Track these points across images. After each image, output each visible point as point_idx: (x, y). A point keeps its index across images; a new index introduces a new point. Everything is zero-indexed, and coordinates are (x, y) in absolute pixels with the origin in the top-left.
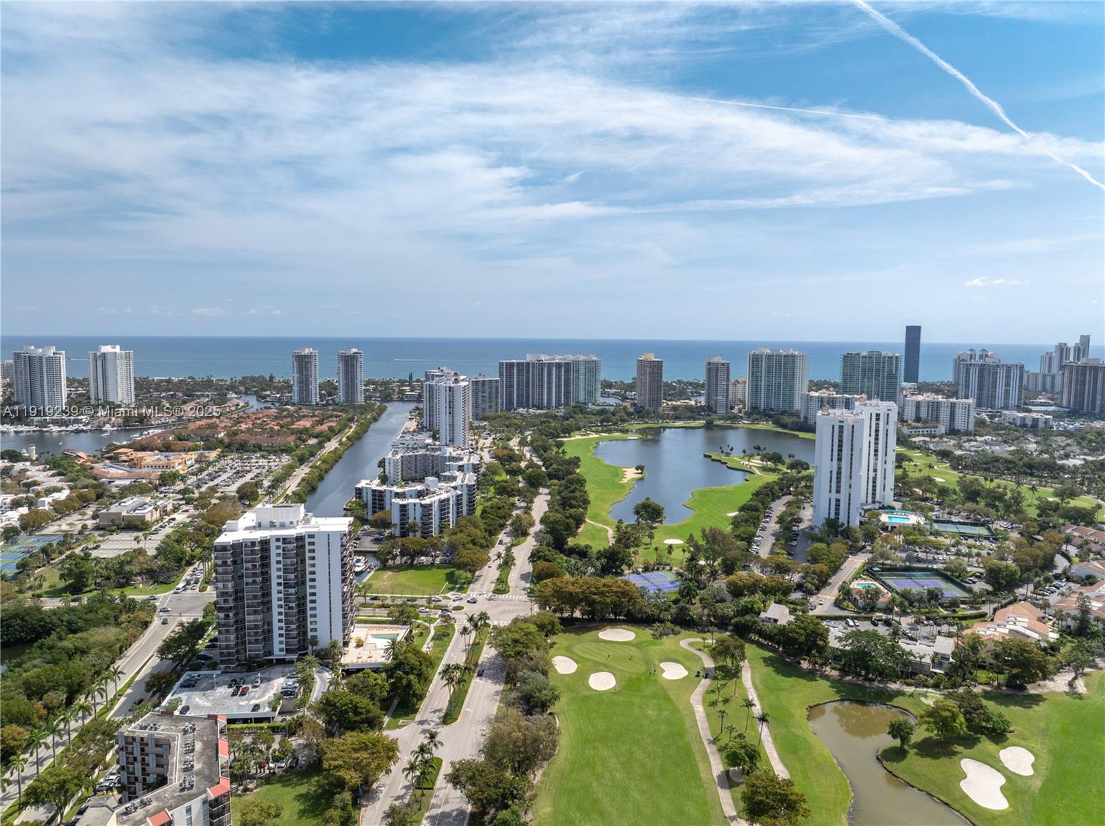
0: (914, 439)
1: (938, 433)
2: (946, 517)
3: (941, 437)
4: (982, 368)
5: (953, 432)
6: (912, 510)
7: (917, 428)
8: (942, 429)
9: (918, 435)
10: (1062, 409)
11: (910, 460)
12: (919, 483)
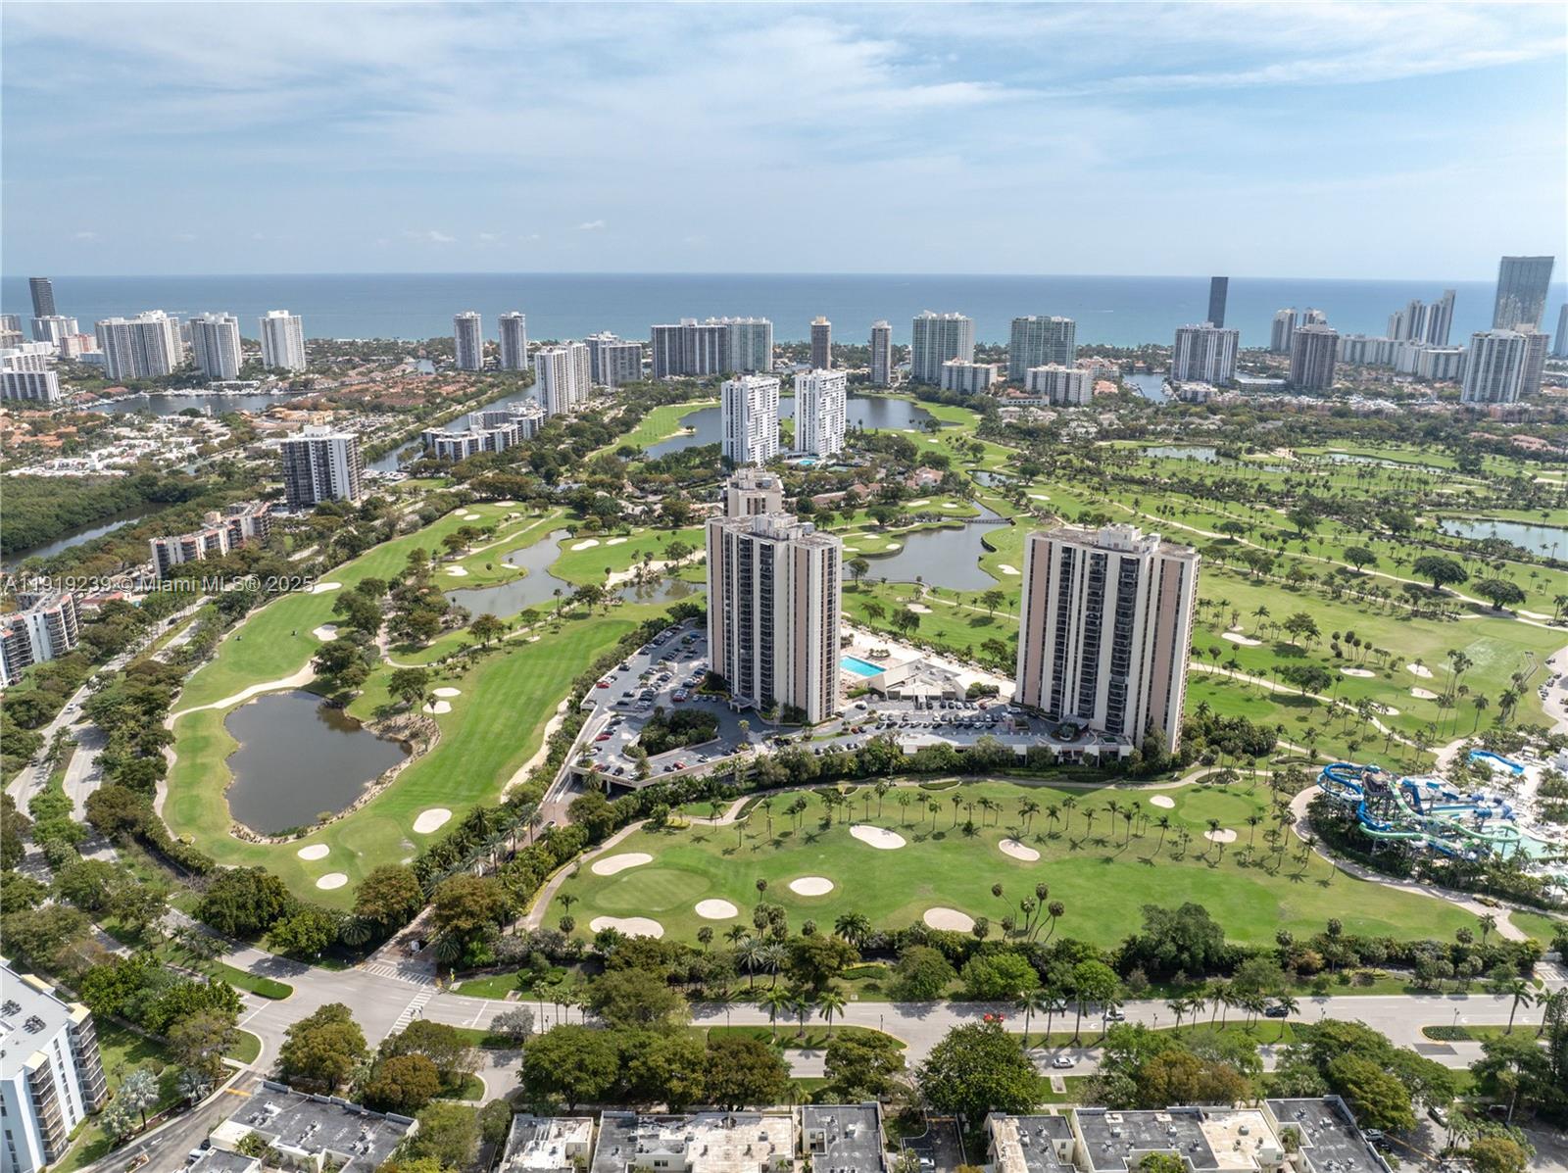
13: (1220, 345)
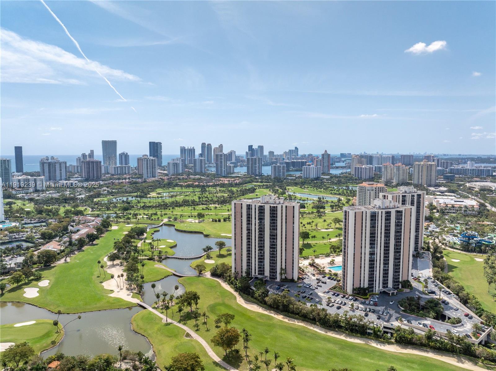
0: (18, 196)
1: (29, 191)
2: (29, 222)
3: (30, 193)
4: (50, 164)
5: (36, 191)
6: (14, 221)
7: (19, 191)
8: (31, 190)
9: (20, 194)
10: (82, 179)
11: (15, 203)
12: (17, 211)
13: (60, 167)
